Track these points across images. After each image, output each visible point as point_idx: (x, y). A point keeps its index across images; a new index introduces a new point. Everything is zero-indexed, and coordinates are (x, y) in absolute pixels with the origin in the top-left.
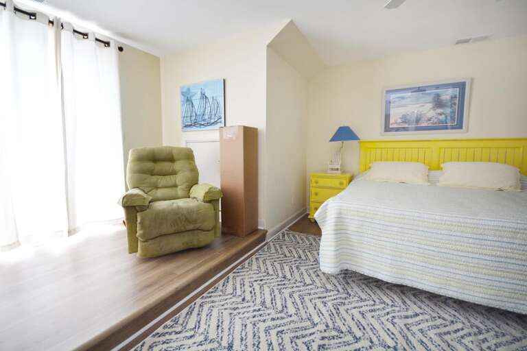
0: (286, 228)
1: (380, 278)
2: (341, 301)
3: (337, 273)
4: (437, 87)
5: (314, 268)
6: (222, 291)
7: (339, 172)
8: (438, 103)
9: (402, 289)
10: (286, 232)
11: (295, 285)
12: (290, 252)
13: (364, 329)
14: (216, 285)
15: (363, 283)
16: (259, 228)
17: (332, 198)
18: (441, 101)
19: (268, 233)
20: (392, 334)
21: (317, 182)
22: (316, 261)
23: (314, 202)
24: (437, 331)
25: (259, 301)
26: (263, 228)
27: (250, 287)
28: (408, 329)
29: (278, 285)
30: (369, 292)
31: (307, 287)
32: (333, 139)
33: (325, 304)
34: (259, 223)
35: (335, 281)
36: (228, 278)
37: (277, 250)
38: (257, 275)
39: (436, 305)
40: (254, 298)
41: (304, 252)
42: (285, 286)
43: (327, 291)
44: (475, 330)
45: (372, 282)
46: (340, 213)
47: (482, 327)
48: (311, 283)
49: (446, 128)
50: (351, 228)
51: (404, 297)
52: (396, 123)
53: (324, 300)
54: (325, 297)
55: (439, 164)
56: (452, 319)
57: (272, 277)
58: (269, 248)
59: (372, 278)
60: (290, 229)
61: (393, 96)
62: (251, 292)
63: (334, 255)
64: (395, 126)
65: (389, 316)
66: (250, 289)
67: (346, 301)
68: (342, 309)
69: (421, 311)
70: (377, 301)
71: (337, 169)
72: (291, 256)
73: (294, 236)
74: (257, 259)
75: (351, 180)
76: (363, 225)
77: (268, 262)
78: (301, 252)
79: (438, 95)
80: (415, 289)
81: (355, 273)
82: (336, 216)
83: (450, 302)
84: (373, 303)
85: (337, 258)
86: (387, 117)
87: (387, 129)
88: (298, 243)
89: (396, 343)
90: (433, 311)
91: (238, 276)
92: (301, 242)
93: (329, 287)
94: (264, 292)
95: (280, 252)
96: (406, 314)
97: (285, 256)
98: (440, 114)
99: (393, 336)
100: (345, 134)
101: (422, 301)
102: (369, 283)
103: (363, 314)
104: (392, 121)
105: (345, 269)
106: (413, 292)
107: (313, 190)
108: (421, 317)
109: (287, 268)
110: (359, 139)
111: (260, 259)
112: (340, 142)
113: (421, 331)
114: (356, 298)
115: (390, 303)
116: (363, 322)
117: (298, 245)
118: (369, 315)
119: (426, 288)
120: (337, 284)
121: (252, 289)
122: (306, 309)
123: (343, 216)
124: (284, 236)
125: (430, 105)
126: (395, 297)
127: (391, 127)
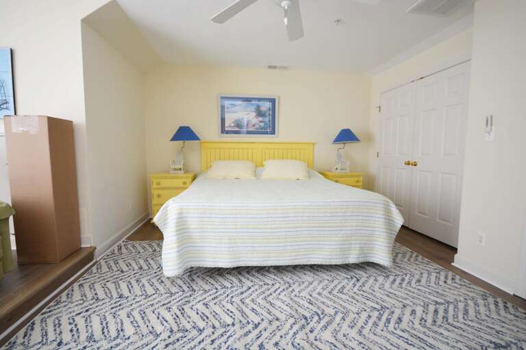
0: (124, 239)
1: (220, 267)
2: (187, 299)
3: (182, 274)
4: (260, 100)
5: (158, 275)
6: (23, 344)
7: (182, 172)
8: (260, 113)
9: (239, 270)
10: (123, 244)
11: (134, 301)
12: (129, 265)
13: (208, 318)
14: (13, 339)
15: (207, 276)
16: (83, 246)
17: (172, 199)
18: (261, 111)
19: (96, 250)
20: (231, 312)
21: (158, 184)
22: (160, 267)
23: (156, 205)
24: (264, 296)
25: (83, 336)
26: (89, 246)
27: (70, 324)
28: (243, 303)
29: (112, 308)
30: (212, 281)
31: (149, 299)
32: (174, 139)
33: (169, 309)
34: (83, 241)
35: (180, 282)
36: (33, 324)
37: (110, 267)
38: (81, 306)
39: (262, 275)
40: (76, 337)
41: (146, 261)
42: (121, 307)
43: (172, 294)
44: (287, 285)
45: (215, 272)
46: (181, 213)
47: (291, 281)
48: (154, 292)
49: (267, 134)
50: (193, 226)
51: (240, 277)
52: (230, 126)
53: (169, 305)
54: (170, 302)
55: (262, 163)
56: (273, 282)
57: (104, 301)
58: (99, 268)
59: (215, 268)
60: (129, 239)
61: (227, 103)
62: (71, 331)
63: (178, 256)
64: (229, 129)
65: (229, 298)
66: (70, 327)
67: (192, 298)
68: (187, 308)
69: (252, 284)
70: (219, 287)
71: (180, 169)
72: (130, 269)
73: (134, 247)
74: (81, 286)
75: (194, 178)
76: (202, 221)
77: (97, 286)
78: (142, 262)
79: (259, 107)
80: (248, 267)
81: (199, 268)
82: (176, 217)
83: (271, 269)
84: (215, 290)
85: (180, 259)
86: (223, 120)
87: (223, 131)
88: (139, 252)
89: (234, 319)
90: (261, 280)
91: (49, 317)
92: (142, 251)
93: (174, 290)
94: (92, 324)
95: (115, 269)
96: (242, 290)
97: (122, 272)
98: (261, 122)
99: (231, 314)
100: (185, 134)
101: (253, 276)
102: (212, 273)
103: (207, 304)
104: (227, 125)
105: (190, 267)
106: (247, 270)
107: (155, 192)
108: (252, 289)
109: (123, 285)
110: (199, 139)
111: (84, 285)
112: (181, 142)
113: (253, 301)
114: (202, 292)
115: (229, 285)
116: (207, 312)
117: (138, 256)
118: (211, 304)
119: (255, 264)
120: (182, 284)
121: (73, 326)
122: (147, 323)
123: (185, 215)
124: (120, 248)
125: (254, 114)
126: (234, 279)
127: (226, 129)
